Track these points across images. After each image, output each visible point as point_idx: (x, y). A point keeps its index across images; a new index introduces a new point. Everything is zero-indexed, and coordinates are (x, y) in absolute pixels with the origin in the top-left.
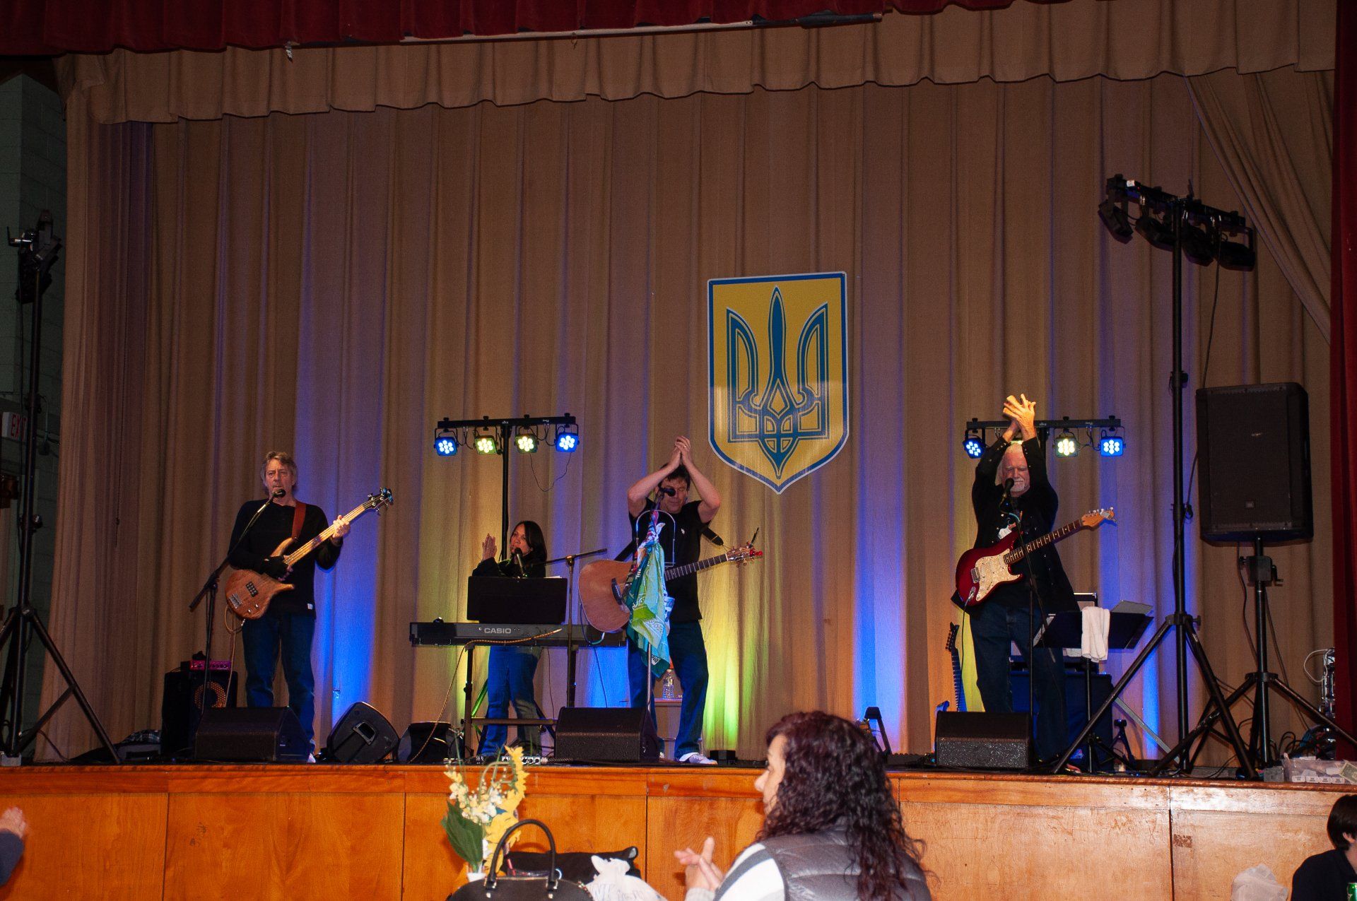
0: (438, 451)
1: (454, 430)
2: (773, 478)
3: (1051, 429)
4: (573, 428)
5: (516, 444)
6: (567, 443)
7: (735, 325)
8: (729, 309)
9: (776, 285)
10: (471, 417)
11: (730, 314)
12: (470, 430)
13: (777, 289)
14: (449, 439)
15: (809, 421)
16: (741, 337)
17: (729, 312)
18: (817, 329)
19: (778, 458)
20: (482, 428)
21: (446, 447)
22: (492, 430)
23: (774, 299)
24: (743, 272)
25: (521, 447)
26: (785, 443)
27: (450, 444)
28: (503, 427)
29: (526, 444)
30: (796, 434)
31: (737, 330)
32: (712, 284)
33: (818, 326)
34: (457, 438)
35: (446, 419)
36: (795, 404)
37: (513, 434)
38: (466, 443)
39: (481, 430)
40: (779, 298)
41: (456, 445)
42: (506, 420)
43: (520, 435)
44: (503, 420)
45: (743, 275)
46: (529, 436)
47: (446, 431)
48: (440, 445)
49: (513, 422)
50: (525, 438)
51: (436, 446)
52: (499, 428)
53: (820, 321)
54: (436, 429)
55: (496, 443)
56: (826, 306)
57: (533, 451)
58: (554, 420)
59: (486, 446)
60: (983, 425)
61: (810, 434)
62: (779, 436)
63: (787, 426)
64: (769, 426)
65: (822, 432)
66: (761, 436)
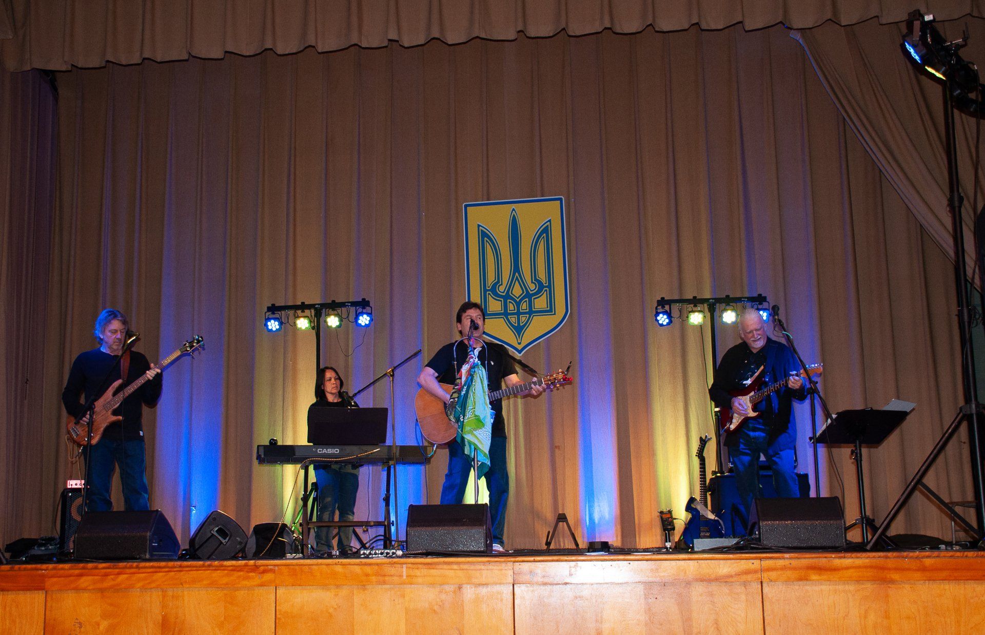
0: (268, 328)
1: (280, 313)
2: (515, 344)
3: (718, 305)
4: (368, 309)
5: (326, 322)
6: (364, 320)
7: (484, 235)
8: (480, 224)
9: (513, 206)
10: (290, 303)
11: (480, 227)
12: (291, 313)
13: (514, 210)
14: (275, 319)
15: (541, 303)
16: (489, 243)
17: (479, 226)
18: (544, 237)
19: (519, 330)
20: (300, 311)
21: (273, 325)
22: (307, 312)
23: (512, 216)
24: (488, 198)
25: (329, 324)
26: (523, 319)
27: (277, 323)
28: (316, 309)
29: (333, 321)
30: (531, 312)
31: (485, 238)
32: (466, 206)
33: (545, 235)
34: (281, 318)
35: (273, 305)
36: (530, 291)
37: (323, 315)
38: (288, 322)
39: (299, 312)
40: (516, 216)
41: (281, 324)
42: (318, 304)
43: (329, 315)
44: (316, 304)
45: (488, 200)
46: (336, 315)
47: (273, 313)
48: (269, 323)
49: (324, 306)
50: (332, 317)
51: (266, 325)
52: (313, 311)
53: (546, 231)
54: (266, 312)
55: (311, 322)
56: (550, 221)
57: (339, 327)
58: (354, 304)
59: (303, 324)
60: (670, 302)
61: (541, 312)
62: (518, 314)
63: (524, 306)
64: (511, 307)
65: (550, 310)
66: (505, 314)
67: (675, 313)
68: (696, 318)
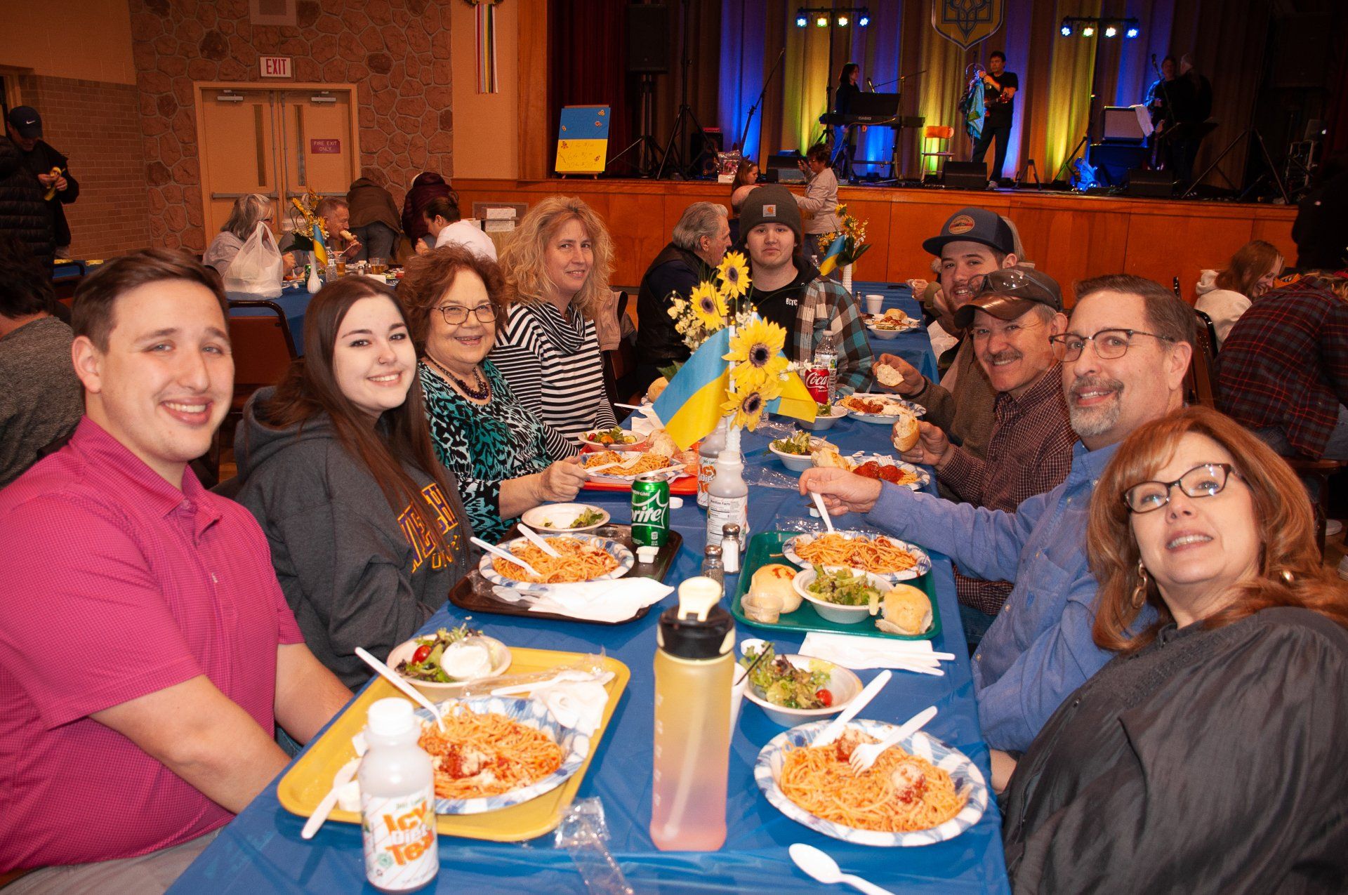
0: (798, 24)
1: (806, 13)
2: (962, 41)
3: (1104, 23)
4: (867, 14)
5: (838, 21)
6: (864, 22)
10: (814, 7)
12: (814, 14)
14: (803, 18)
15: (983, 14)
19: (966, 32)
20: (820, 13)
21: (802, 22)
22: (826, 14)
25: (841, 23)
26: (970, 24)
27: (804, 21)
28: (832, 12)
29: (843, 22)
30: (976, 20)
34: (807, 17)
35: (801, 7)
36: (976, 5)
37: (837, 16)
38: (812, 20)
41: (807, 21)
43: (841, 17)
44: (832, 9)
46: (845, 17)
47: (802, 14)
48: (799, 21)
49: (837, 10)
50: (843, 18)
51: (797, 22)
52: (829, 13)
54: (797, 13)
55: (828, 21)
57: (847, 25)
58: (857, 10)
59: (822, 22)
60: (1073, 19)
61: (983, 21)
62: (967, 21)
63: (972, 16)
64: (962, 16)
65: (989, 20)
66: (958, 21)
67: (1075, 28)
68: (1088, 32)
